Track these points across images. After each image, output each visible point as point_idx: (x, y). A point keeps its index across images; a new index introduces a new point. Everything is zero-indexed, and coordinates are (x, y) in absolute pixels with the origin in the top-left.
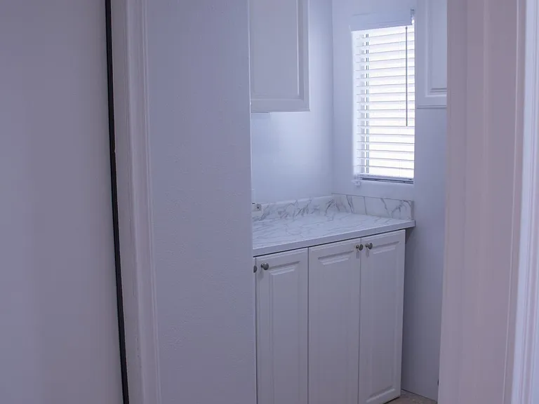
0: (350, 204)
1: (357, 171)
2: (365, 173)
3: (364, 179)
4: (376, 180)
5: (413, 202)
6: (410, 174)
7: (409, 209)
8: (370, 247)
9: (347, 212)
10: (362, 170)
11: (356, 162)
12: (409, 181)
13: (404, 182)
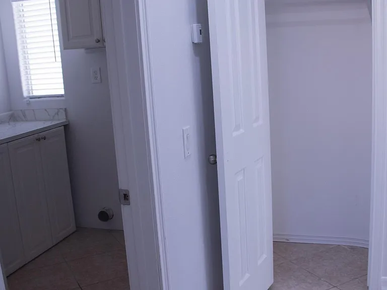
0: (25, 116)
1: (25, 94)
2: (31, 95)
3: (31, 98)
4: (39, 98)
5: (65, 109)
6: (62, 92)
7: (64, 113)
8: (45, 138)
9: (22, 121)
10: (29, 93)
11: (24, 88)
12: (62, 96)
13: (58, 97)
